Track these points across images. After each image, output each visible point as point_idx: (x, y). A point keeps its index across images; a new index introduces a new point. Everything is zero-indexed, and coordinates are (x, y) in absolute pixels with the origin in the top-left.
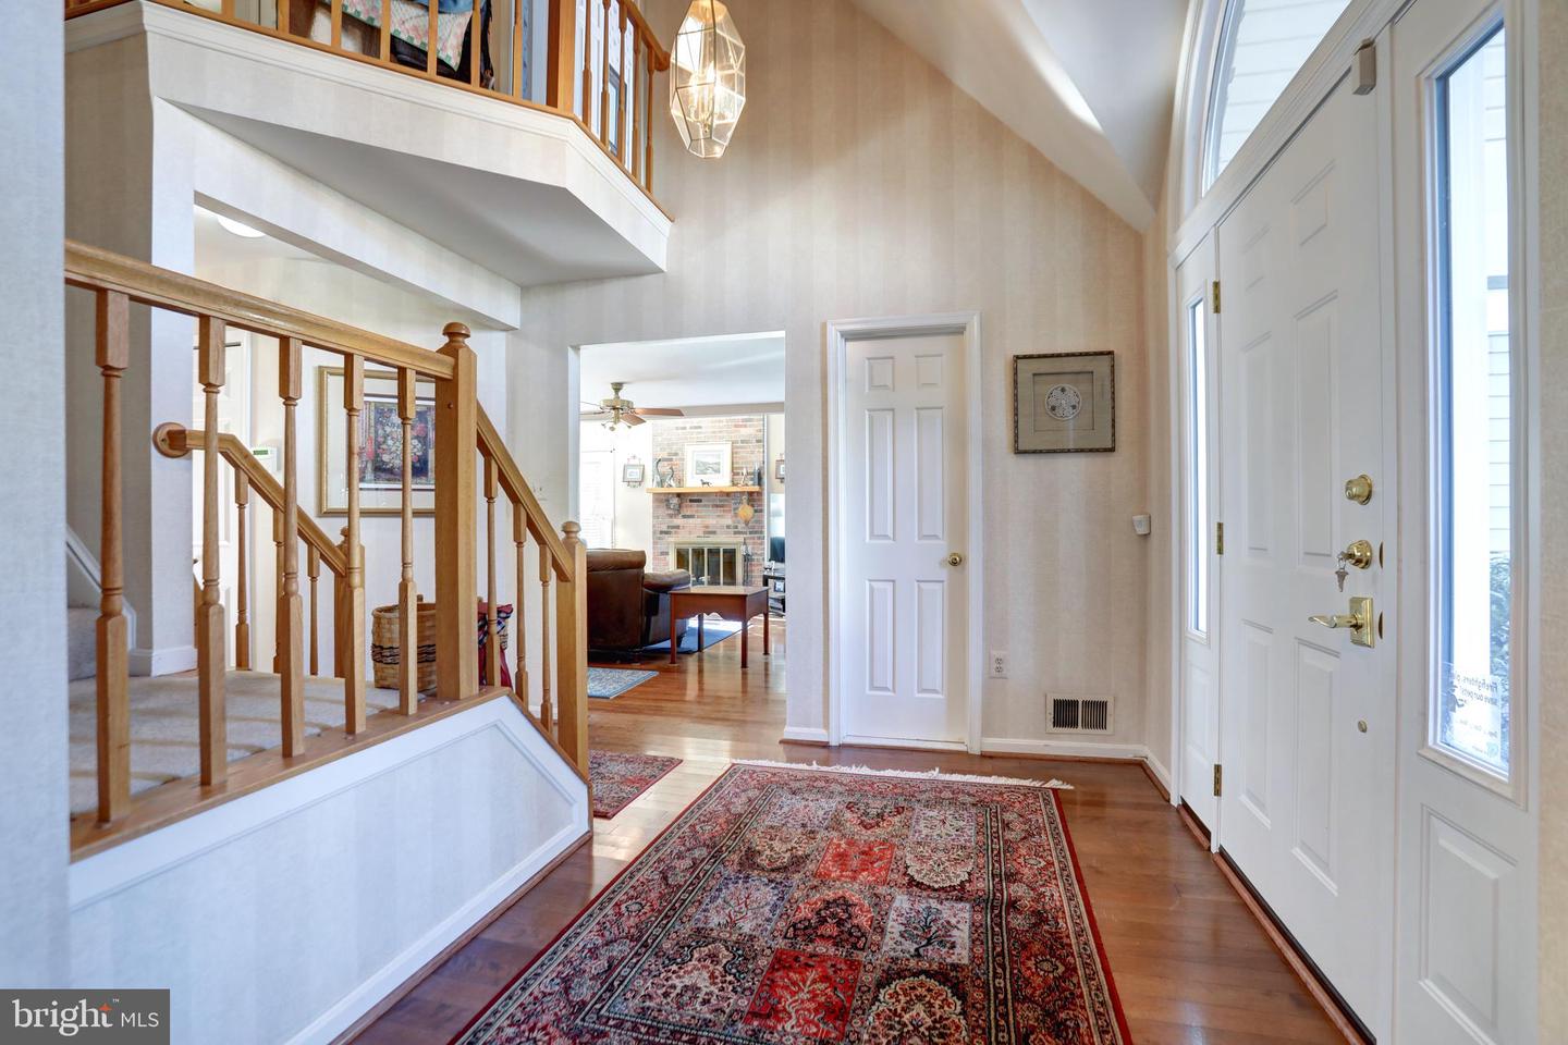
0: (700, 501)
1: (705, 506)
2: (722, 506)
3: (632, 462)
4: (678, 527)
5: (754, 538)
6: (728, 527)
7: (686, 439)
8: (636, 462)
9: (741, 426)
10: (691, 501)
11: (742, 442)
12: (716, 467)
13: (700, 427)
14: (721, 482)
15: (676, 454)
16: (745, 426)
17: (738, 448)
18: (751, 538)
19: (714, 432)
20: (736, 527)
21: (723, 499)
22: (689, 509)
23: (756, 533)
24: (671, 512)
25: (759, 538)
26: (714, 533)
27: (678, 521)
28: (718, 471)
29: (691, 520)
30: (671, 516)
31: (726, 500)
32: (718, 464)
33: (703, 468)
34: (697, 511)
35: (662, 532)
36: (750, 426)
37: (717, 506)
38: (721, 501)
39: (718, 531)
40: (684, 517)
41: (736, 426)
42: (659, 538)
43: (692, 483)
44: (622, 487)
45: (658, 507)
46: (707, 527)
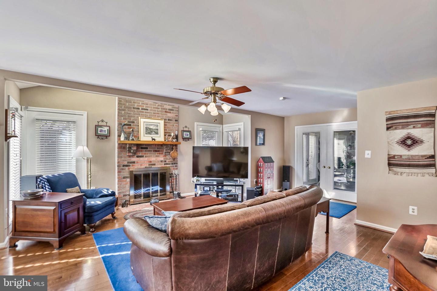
0: (147, 148)
1: (149, 151)
2: (159, 151)
3: (101, 124)
4: (134, 162)
5: (173, 166)
6: (161, 161)
7: (139, 114)
8: (104, 124)
9: (168, 112)
10: (142, 148)
11: (169, 120)
12: (156, 131)
13: (147, 110)
14: (160, 138)
15: (133, 122)
16: (170, 113)
17: (166, 122)
18: (171, 167)
19: (154, 113)
20: (165, 161)
22: (141, 153)
23: (174, 164)
24: (131, 154)
25: (176, 166)
26: (154, 165)
27: (134, 159)
28: (157, 133)
29: (141, 159)
30: (130, 156)
31: (160, 148)
32: (158, 129)
33: (149, 131)
34: (145, 154)
35: (124, 166)
36: (173, 113)
37: (156, 151)
38: (158, 148)
39: (156, 164)
40: (138, 157)
41: (166, 112)
42: (122, 169)
43: (145, 138)
44: (93, 138)
45: (121, 151)
46: (151, 162)
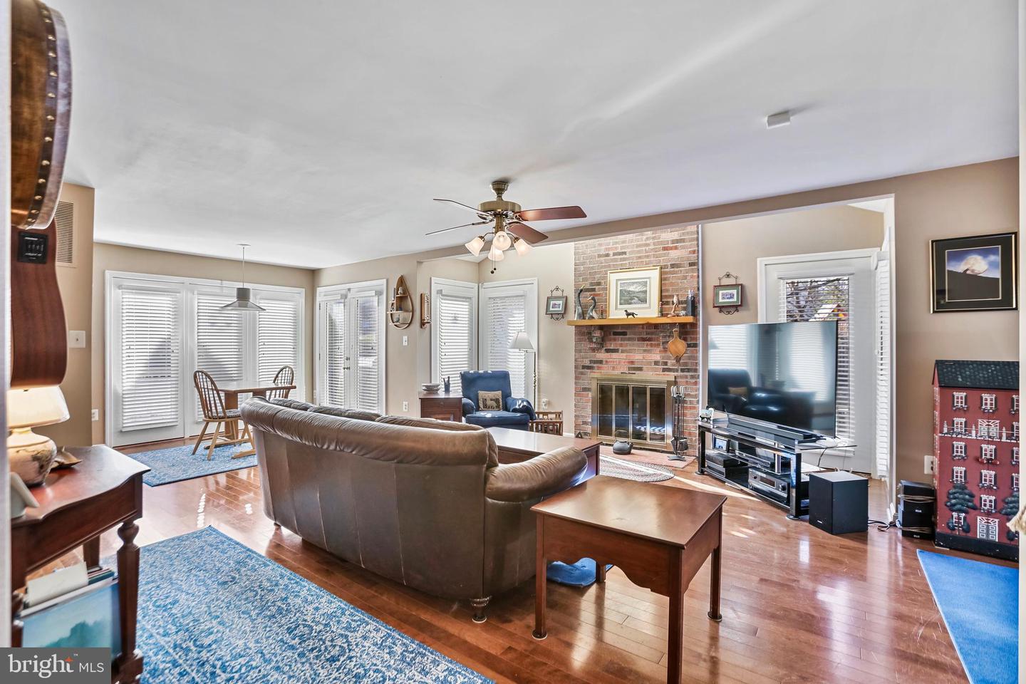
0: (624, 334)
1: (629, 339)
2: (650, 340)
3: (556, 294)
4: (601, 362)
5: (686, 377)
6: (656, 363)
7: (609, 266)
8: (559, 293)
9: (671, 248)
10: (615, 334)
11: (673, 266)
12: (642, 296)
13: (625, 253)
14: (649, 312)
15: (599, 284)
16: (676, 248)
17: (666, 273)
18: (681, 377)
19: (640, 257)
20: (666, 363)
21: (649, 332)
22: (613, 343)
23: (689, 370)
24: (594, 346)
25: (692, 377)
26: (640, 369)
27: (601, 355)
28: (644, 301)
29: (614, 355)
30: (593, 350)
31: (652, 333)
32: (645, 292)
33: (627, 298)
34: (621, 345)
35: (584, 367)
36: (683, 247)
37: (644, 340)
38: (647, 334)
39: (645, 367)
40: (608, 351)
41: (665, 249)
42: (582, 373)
43: (616, 314)
44: (545, 319)
45: (580, 340)
46: (632, 362)
